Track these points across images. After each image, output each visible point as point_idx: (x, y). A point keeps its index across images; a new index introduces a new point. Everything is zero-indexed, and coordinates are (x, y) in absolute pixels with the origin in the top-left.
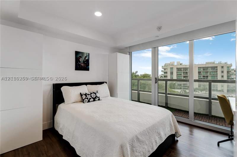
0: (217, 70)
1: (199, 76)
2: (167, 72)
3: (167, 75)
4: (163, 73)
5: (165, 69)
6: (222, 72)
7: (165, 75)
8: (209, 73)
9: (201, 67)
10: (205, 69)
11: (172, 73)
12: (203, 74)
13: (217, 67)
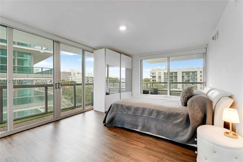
0: (197, 74)
1: (182, 80)
2: (155, 77)
3: (155, 79)
4: (151, 77)
5: (153, 74)
6: (201, 76)
7: (154, 79)
8: (190, 77)
9: (184, 72)
10: (188, 73)
11: (160, 77)
12: (186, 78)
13: (196, 72)
